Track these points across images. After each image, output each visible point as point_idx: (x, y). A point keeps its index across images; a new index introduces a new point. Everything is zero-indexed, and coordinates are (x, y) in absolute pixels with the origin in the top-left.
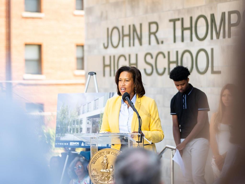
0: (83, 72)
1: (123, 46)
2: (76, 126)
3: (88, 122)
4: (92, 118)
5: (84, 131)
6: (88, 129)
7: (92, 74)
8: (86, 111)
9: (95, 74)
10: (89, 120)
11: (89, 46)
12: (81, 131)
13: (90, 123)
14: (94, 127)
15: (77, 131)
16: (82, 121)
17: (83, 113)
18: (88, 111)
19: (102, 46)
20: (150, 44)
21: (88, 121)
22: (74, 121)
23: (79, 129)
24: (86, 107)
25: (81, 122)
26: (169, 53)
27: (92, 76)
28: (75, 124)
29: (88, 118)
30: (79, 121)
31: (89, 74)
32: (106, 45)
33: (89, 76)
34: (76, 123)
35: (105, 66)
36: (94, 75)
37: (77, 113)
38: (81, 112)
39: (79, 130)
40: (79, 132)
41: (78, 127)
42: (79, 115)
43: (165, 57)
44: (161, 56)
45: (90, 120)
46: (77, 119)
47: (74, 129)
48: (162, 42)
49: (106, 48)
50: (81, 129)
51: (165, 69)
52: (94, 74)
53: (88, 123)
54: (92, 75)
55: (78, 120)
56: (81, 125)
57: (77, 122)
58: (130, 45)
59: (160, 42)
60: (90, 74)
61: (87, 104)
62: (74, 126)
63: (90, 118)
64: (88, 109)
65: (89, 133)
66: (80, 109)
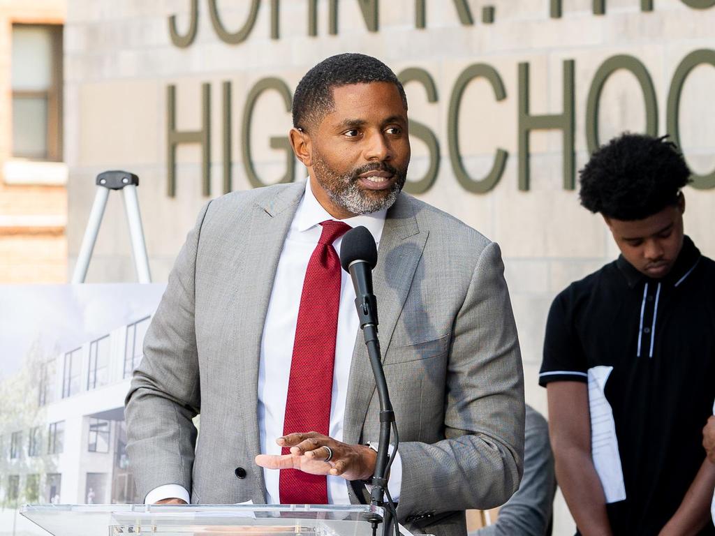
0: (55, 173)
1: (276, 34)
2: (25, 464)
3: (92, 441)
4: (113, 423)
5: (72, 489)
6: (92, 480)
7: (116, 181)
8: (80, 379)
9: (135, 180)
10: (97, 431)
11: (92, 31)
12: (54, 491)
13: (102, 445)
14: (125, 469)
15: (30, 490)
16: (60, 439)
17: (67, 393)
18: (92, 383)
19: (162, 33)
20: (421, 22)
21: (93, 434)
22: (16, 438)
23: (43, 478)
24: (81, 361)
25: (54, 442)
26: (524, 69)
27: (118, 191)
28: (21, 450)
29: (94, 421)
30: (45, 434)
31: (99, 183)
32: (183, 27)
33: (101, 191)
34: (25, 449)
35: (175, 139)
36: (129, 190)
37: (34, 392)
38: (56, 387)
39: (44, 487)
40: (44, 495)
41: (37, 470)
42: (42, 401)
43: (501, 94)
44: (480, 89)
45: (104, 429)
46: (34, 426)
47: (18, 477)
48: (490, 15)
49: (185, 41)
50: (54, 479)
51: (503, 157)
52: (125, 181)
53: (92, 448)
54: (116, 189)
55: (37, 432)
56: (54, 460)
57: (33, 442)
58: (313, 31)
59: (477, 14)
60: (103, 182)
61: (86, 346)
62: (15, 461)
63: (101, 421)
64: (94, 369)
65: (96, 500)
66: (50, 370)
